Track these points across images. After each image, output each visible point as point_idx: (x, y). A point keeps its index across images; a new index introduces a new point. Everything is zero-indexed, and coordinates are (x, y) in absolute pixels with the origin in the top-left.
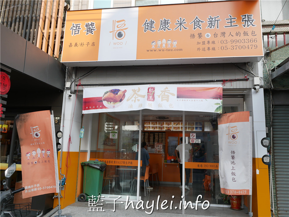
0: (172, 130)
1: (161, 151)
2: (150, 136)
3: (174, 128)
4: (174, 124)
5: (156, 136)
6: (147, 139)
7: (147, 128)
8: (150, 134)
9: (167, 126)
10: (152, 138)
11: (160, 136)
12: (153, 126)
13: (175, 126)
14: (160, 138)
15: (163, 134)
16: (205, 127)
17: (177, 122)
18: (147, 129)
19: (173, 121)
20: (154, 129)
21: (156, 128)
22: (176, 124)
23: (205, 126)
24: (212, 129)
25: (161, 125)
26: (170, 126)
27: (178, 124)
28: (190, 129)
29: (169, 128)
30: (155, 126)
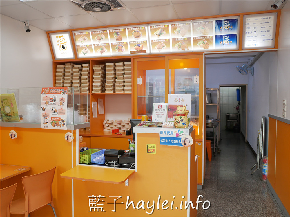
0: (148, 52)
1: (63, 121)
2: (93, 71)
3: (154, 43)
4: (153, 31)
5: (109, 71)
6: (87, 80)
7: (84, 51)
8: (92, 67)
9: (133, 39)
10: (97, 77)
11: (119, 70)
12: (97, 42)
13: (155, 38)
14: (119, 75)
15: (125, 63)
16: (247, 35)
17: (161, 26)
18: (85, 54)
19: (147, 23)
20: (102, 51)
21: (105, 49)
22: (158, 32)
23: (247, 30)
24: (271, 37)
25: (117, 40)
26: (142, 39)
27: (164, 32)
28: (201, 42)
29: (139, 45)
30: (103, 42)
